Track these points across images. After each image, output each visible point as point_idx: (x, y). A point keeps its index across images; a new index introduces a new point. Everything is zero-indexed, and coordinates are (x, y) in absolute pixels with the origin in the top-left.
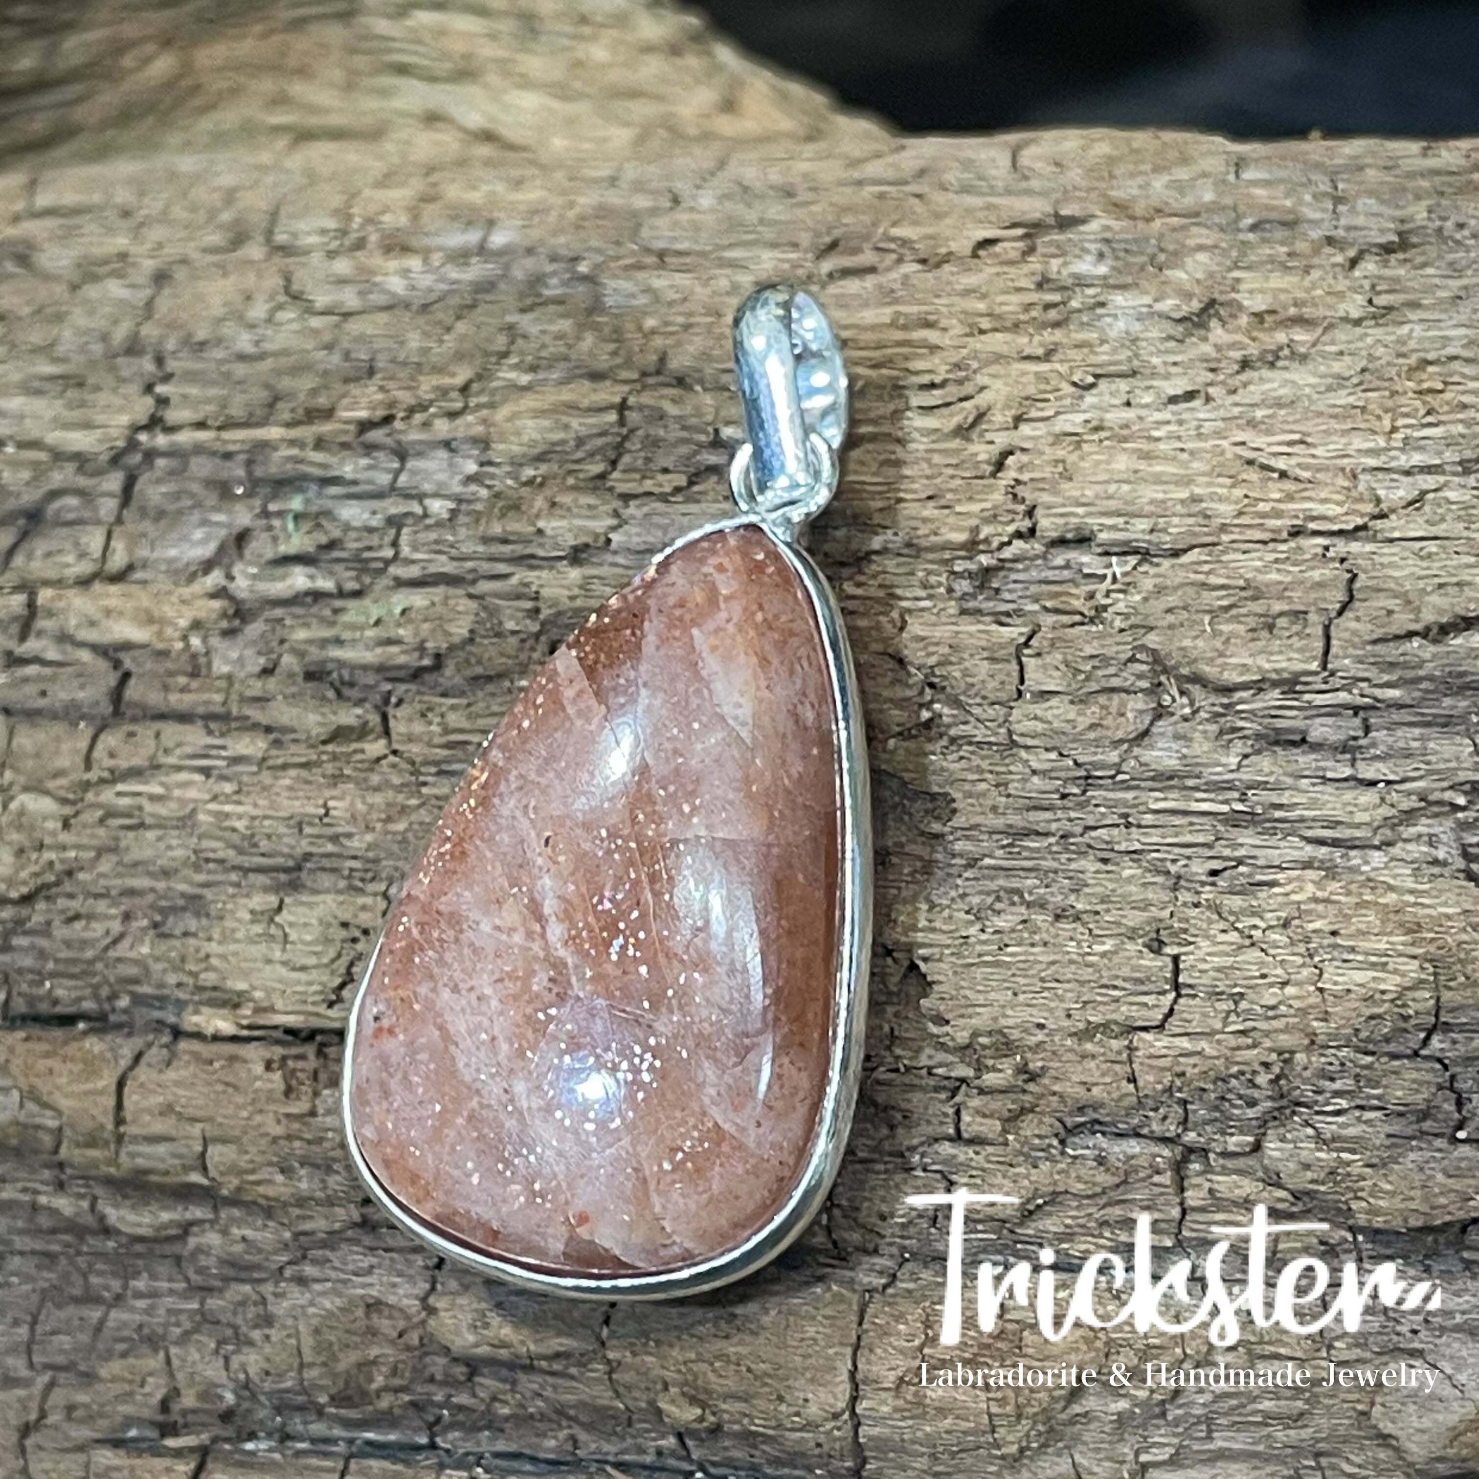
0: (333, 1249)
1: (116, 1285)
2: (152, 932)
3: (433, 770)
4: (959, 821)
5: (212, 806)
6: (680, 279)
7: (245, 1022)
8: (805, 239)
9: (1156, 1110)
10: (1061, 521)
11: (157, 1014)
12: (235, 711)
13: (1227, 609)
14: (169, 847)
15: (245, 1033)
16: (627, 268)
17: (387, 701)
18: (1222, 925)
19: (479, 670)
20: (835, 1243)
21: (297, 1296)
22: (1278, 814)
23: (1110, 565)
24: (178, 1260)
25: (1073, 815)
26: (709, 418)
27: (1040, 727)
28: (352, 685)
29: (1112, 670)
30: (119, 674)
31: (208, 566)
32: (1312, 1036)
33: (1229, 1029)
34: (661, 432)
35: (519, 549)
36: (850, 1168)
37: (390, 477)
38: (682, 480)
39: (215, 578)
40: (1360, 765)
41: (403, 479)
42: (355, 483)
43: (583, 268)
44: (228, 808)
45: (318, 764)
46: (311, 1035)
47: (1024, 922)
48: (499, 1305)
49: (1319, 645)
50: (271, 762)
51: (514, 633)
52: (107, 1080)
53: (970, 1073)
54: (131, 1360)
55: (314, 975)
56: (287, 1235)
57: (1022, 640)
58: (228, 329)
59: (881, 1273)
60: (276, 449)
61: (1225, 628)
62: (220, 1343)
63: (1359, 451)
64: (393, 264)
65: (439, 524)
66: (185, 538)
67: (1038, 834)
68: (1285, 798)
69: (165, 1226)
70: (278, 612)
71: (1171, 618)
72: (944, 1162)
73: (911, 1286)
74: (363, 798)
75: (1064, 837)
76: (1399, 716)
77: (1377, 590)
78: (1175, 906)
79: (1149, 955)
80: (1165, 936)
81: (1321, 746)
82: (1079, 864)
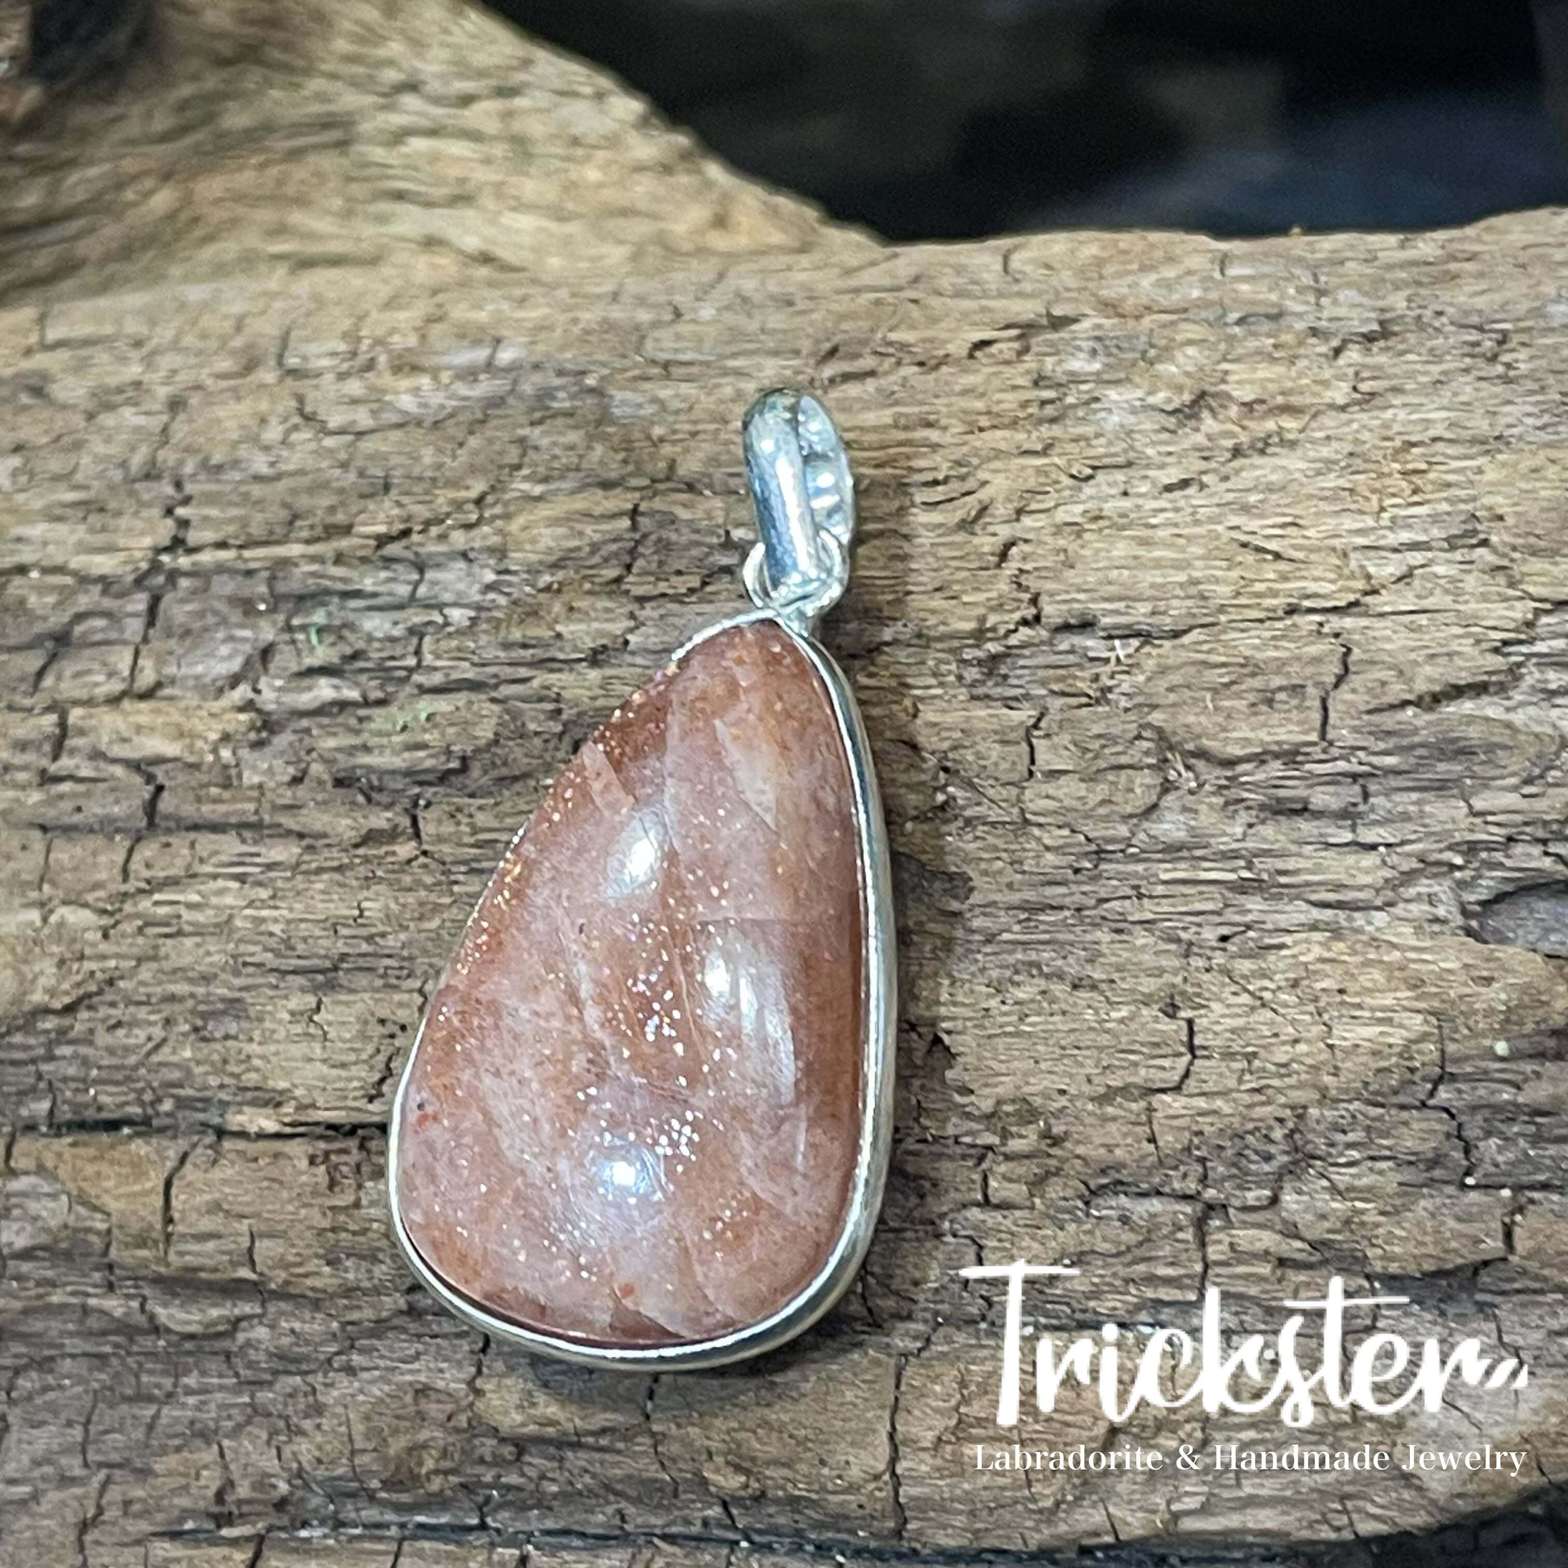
0: (379, 1338)
1: (168, 1383)
2: (192, 1037)
3: (463, 869)
4: (975, 898)
5: (248, 912)
6: (685, 388)
7: (287, 1120)
8: (806, 345)
9: (1176, 1168)
10: (1065, 607)
11: (201, 1116)
12: (267, 818)
13: (1227, 685)
14: (208, 954)
15: (288, 1130)
16: (635, 379)
17: (416, 805)
18: (1234, 988)
19: (504, 771)
20: (870, 1311)
21: (345, 1385)
22: (1283, 880)
23: (1113, 649)
24: (228, 1355)
25: (1086, 888)
26: (720, 521)
27: (1051, 805)
28: (380, 790)
29: (1119, 748)
30: (151, 788)
31: (234, 681)
32: (1324, 1092)
33: (1244, 1087)
34: (674, 537)
35: (539, 653)
36: (883, 1236)
37: (409, 588)
38: (695, 582)
39: (243, 692)
40: (1360, 829)
41: (422, 591)
42: (375, 595)
43: (590, 381)
44: (265, 913)
45: (351, 866)
46: (353, 1130)
47: (1044, 992)
48: (546, 1385)
49: (1317, 717)
50: (304, 867)
51: (537, 734)
52: (155, 1180)
53: (994, 1140)
54: (185, 1454)
55: (354, 1071)
56: (335, 1325)
57: (1032, 721)
58: (242, 452)
59: (916, 1338)
60: (296, 565)
61: (1226, 703)
62: (271, 1436)
63: (1350, 531)
64: (405, 383)
65: (460, 632)
66: (211, 655)
67: (1053, 908)
68: (1291, 864)
69: (214, 1323)
70: (305, 723)
71: (1172, 697)
72: (975, 1228)
73: (945, 1348)
74: (396, 899)
75: (1079, 910)
76: (1394, 782)
77: (1372, 663)
78: (1188, 972)
79: (1164, 1019)
80: (1180, 1001)
81: (1322, 813)
82: (1094, 936)
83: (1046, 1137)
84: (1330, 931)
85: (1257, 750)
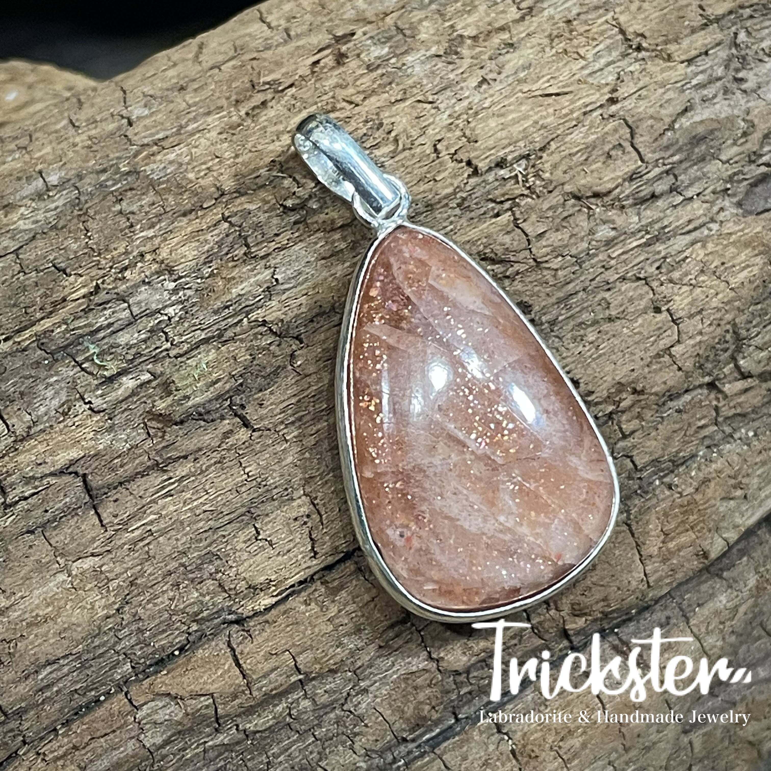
0: (372, 667)
1: (263, 759)
2: (193, 585)
4: (537, 308)
6: (179, 150)
7: (275, 594)
8: (224, 102)
10: (487, 160)
13: (586, 160)
15: (279, 598)
16: (147, 157)
17: (233, 410)
18: (678, 286)
19: (268, 370)
22: (666, 230)
23: (515, 170)
25: (582, 278)
27: (549, 249)
30: (79, 478)
32: (738, 310)
33: (705, 325)
34: (256, 219)
35: (236, 307)
37: (128, 311)
40: (684, 193)
41: (136, 309)
42: (110, 325)
46: (312, 578)
47: (599, 332)
49: (634, 154)
55: (296, 550)
57: (512, 218)
60: (52, 331)
61: (594, 167)
63: (579, 70)
64: (14, 215)
65: (183, 318)
66: (43, 399)
67: (573, 294)
68: (665, 222)
69: (281, 713)
71: (567, 176)
75: (584, 290)
76: (684, 165)
77: (640, 120)
78: (653, 290)
79: (657, 315)
80: (658, 304)
81: (662, 194)
82: (599, 297)
83: (633, 394)
84: (699, 241)
85: (620, 180)
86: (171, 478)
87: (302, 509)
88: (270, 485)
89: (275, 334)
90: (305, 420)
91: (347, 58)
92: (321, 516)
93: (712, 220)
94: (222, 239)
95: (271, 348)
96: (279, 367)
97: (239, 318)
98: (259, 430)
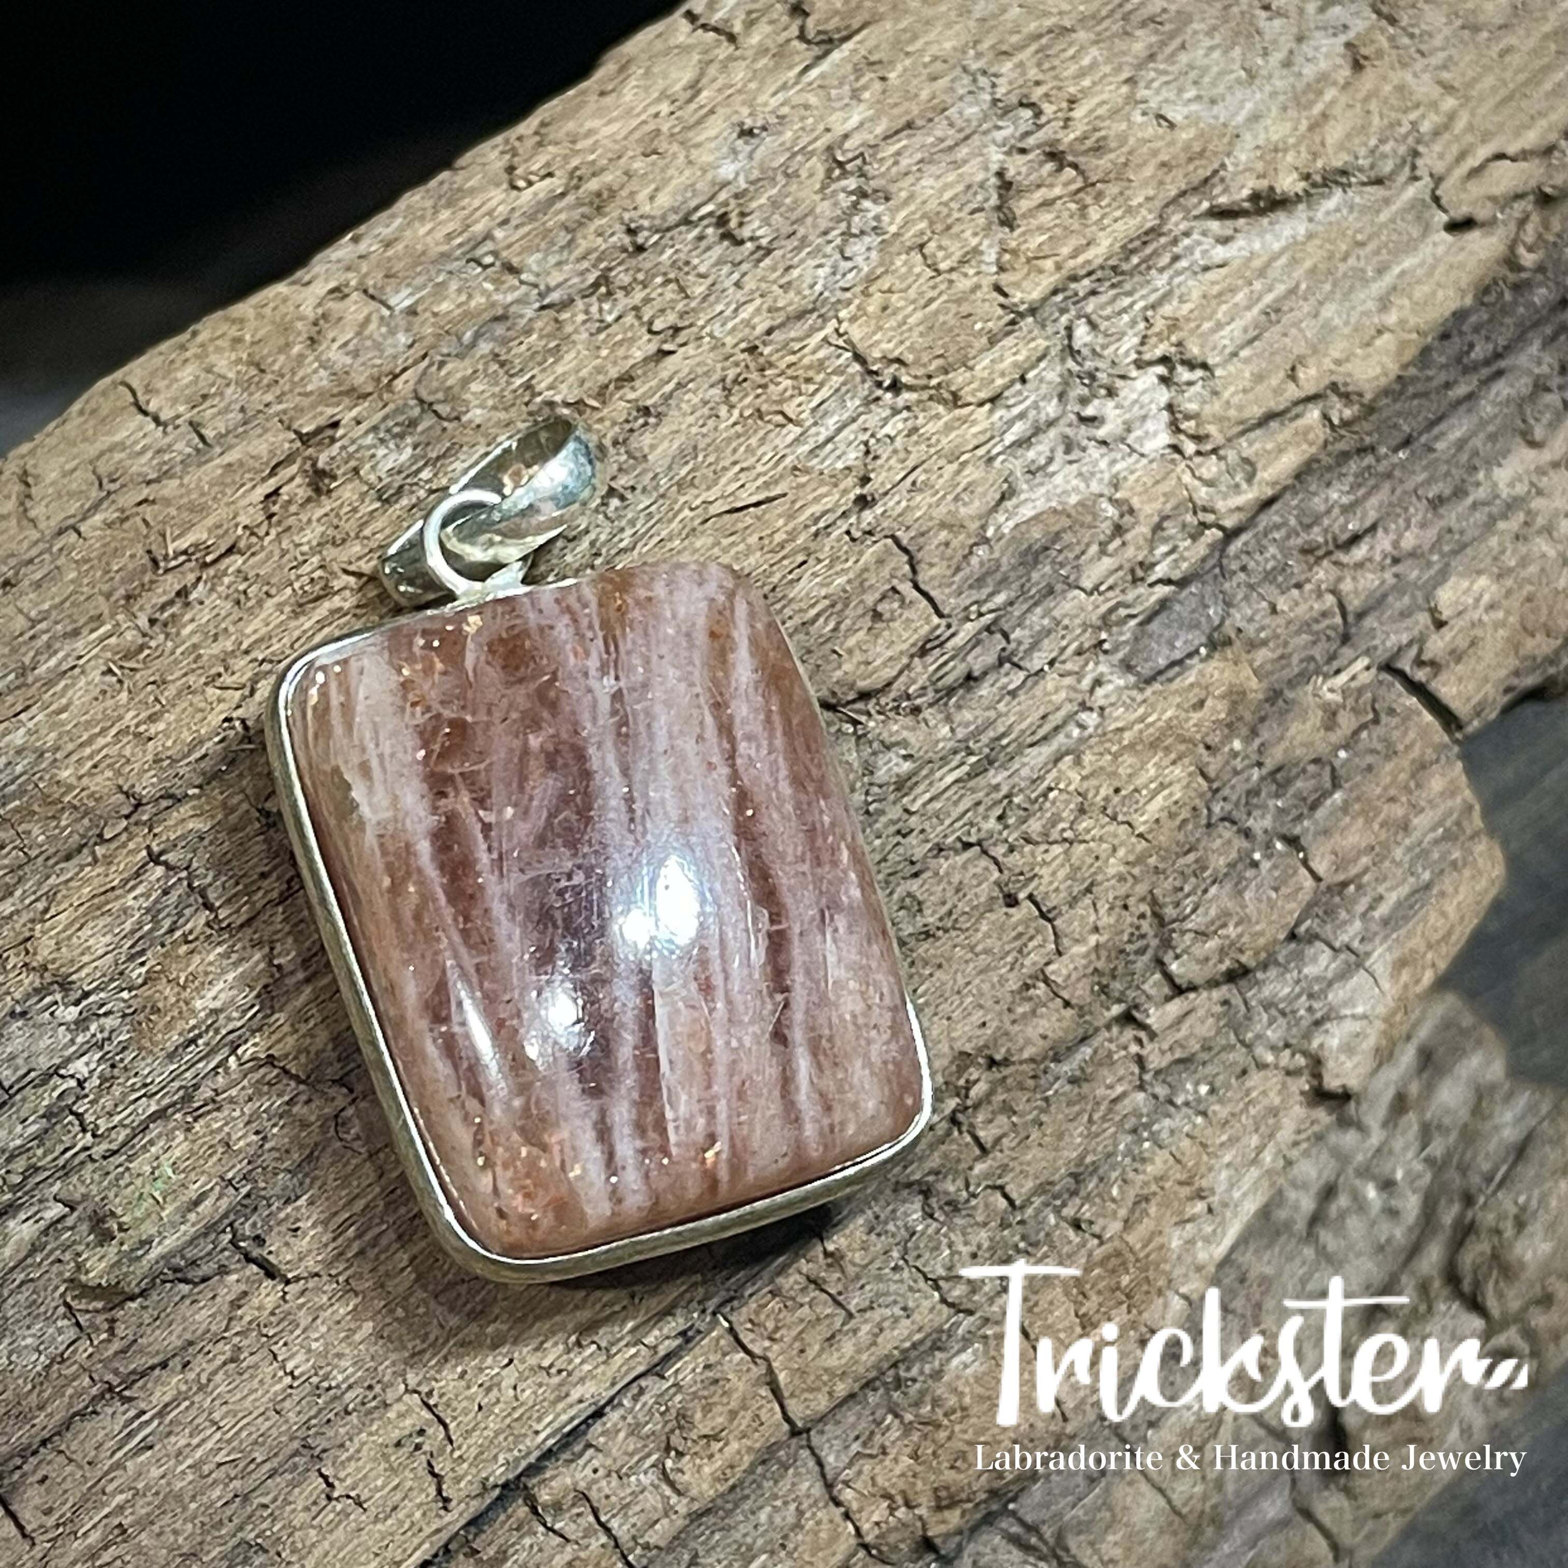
18: (1042, 848)
26: (245, 806)
28: (193, 1265)
32: (1155, 871)
40: (1024, 664)
46: (448, 1550)
49: (923, 604)
55: (409, 1504)
61: (851, 642)
65: (106, 1078)
68: (1000, 727)
76: (1017, 611)
77: (923, 534)
78: (997, 863)
79: (1012, 911)
80: (1011, 888)
81: (985, 673)
82: (900, 892)
83: (990, 1067)
84: (1067, 753)
85: (905, 660)
86: (144, 1412)
87: (408, 1422)
88: (338, 1386)
89: (296, 1078)
90: (384, 1242)
91: (334, 478)
92: (445, 1426)
93: (1085, 707)
94: (156, 901)
95: (295, 1110)
96: (316, 1145)
97: (219, 1058)
98: (297, 1279)
